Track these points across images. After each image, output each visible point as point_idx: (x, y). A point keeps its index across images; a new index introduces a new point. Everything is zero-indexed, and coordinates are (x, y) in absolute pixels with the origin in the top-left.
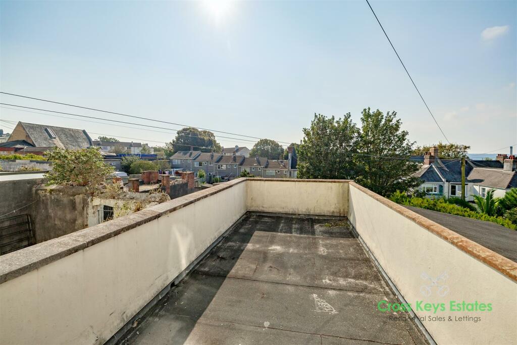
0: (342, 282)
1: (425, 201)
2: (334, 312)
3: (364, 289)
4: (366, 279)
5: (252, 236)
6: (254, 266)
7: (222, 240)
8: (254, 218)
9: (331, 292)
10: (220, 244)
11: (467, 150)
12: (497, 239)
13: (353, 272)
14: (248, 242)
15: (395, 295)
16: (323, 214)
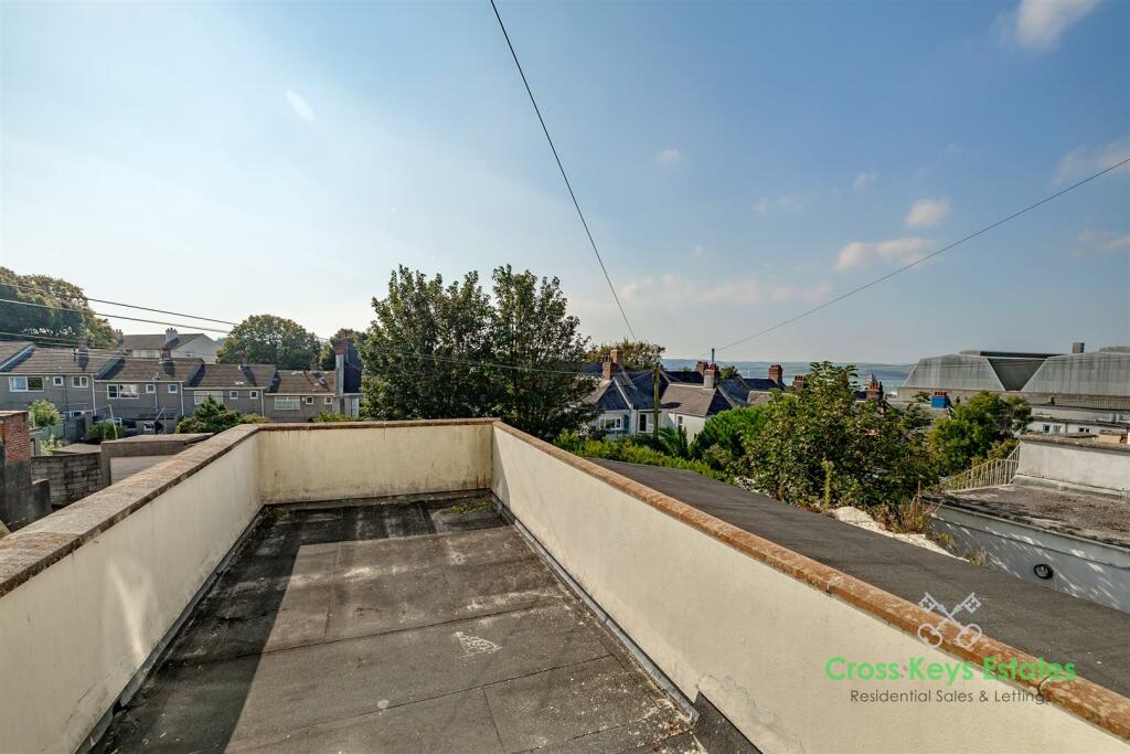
0: (499, 601)
1: (606, 446)
2: (496, 647)
3: (535, 602)
4: (535, 587)
5: (294, 557)
6: (321, 617)
7: (216, 581)
8: (286, 520)
9: (485, 622)
10: (214, 592)
11: (661, 354)
12: (694, 492)
13: (514, 581)
14: (289, 573)
15: (578, 598)
16: (444, 489)
